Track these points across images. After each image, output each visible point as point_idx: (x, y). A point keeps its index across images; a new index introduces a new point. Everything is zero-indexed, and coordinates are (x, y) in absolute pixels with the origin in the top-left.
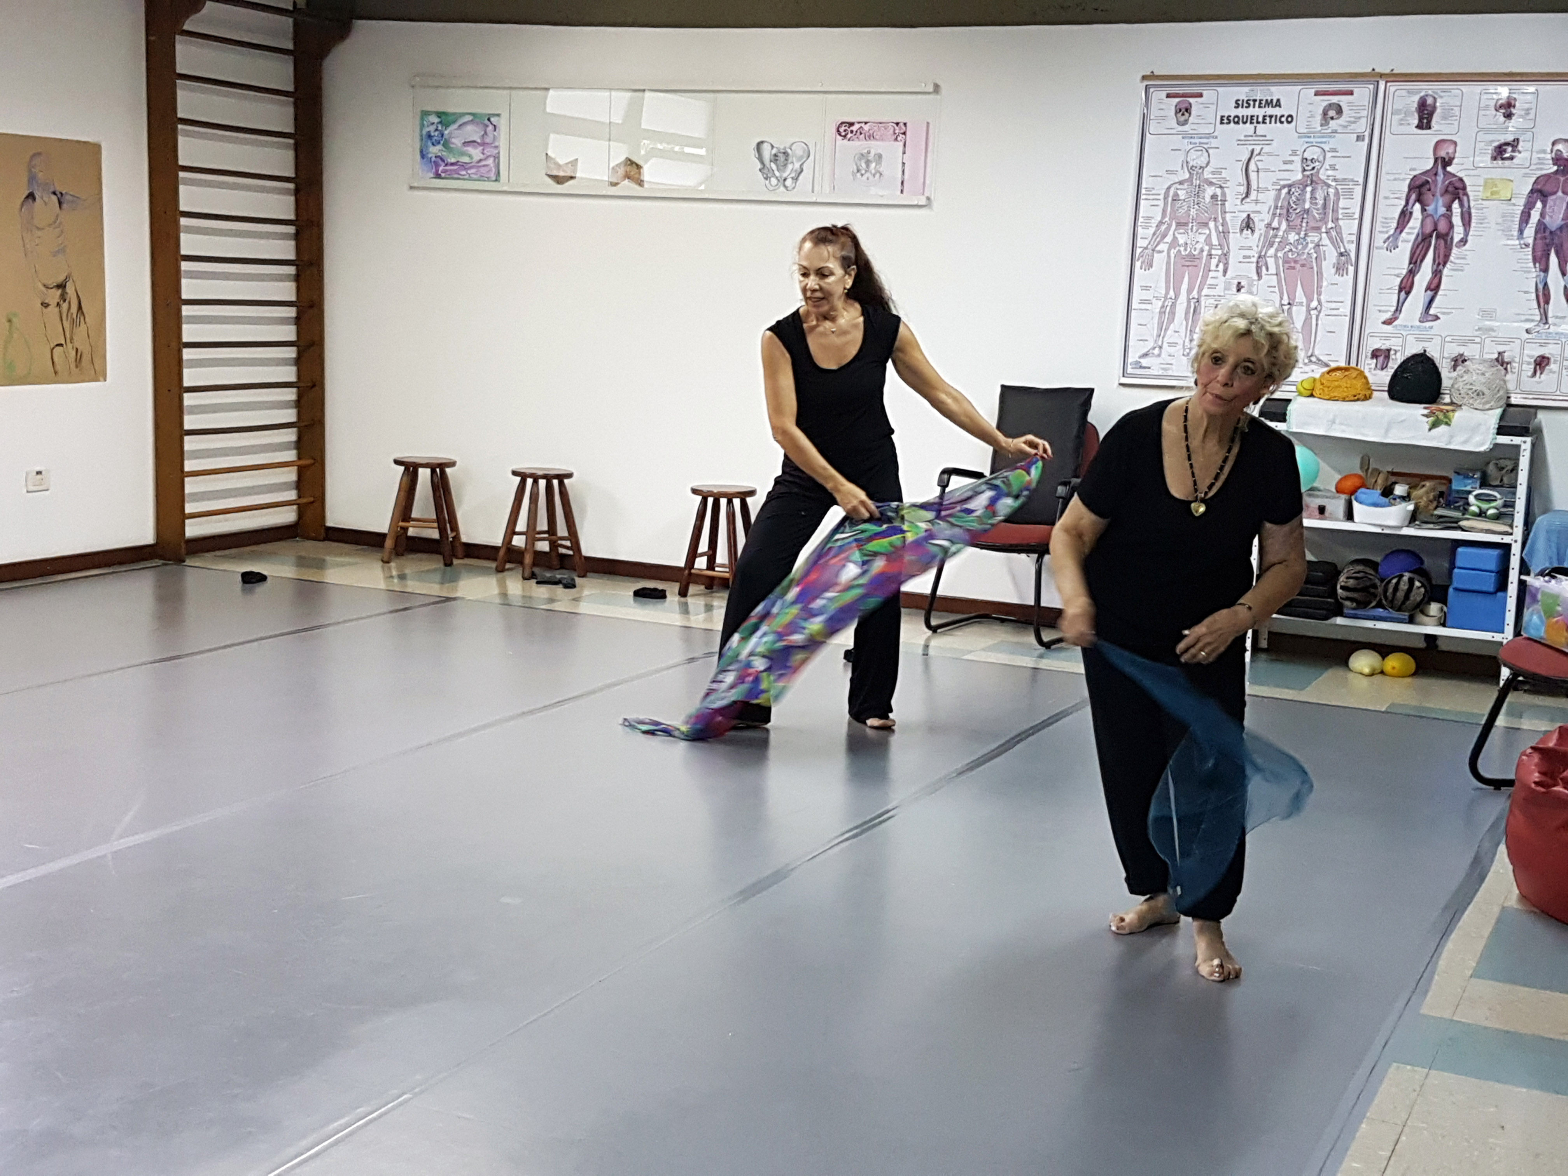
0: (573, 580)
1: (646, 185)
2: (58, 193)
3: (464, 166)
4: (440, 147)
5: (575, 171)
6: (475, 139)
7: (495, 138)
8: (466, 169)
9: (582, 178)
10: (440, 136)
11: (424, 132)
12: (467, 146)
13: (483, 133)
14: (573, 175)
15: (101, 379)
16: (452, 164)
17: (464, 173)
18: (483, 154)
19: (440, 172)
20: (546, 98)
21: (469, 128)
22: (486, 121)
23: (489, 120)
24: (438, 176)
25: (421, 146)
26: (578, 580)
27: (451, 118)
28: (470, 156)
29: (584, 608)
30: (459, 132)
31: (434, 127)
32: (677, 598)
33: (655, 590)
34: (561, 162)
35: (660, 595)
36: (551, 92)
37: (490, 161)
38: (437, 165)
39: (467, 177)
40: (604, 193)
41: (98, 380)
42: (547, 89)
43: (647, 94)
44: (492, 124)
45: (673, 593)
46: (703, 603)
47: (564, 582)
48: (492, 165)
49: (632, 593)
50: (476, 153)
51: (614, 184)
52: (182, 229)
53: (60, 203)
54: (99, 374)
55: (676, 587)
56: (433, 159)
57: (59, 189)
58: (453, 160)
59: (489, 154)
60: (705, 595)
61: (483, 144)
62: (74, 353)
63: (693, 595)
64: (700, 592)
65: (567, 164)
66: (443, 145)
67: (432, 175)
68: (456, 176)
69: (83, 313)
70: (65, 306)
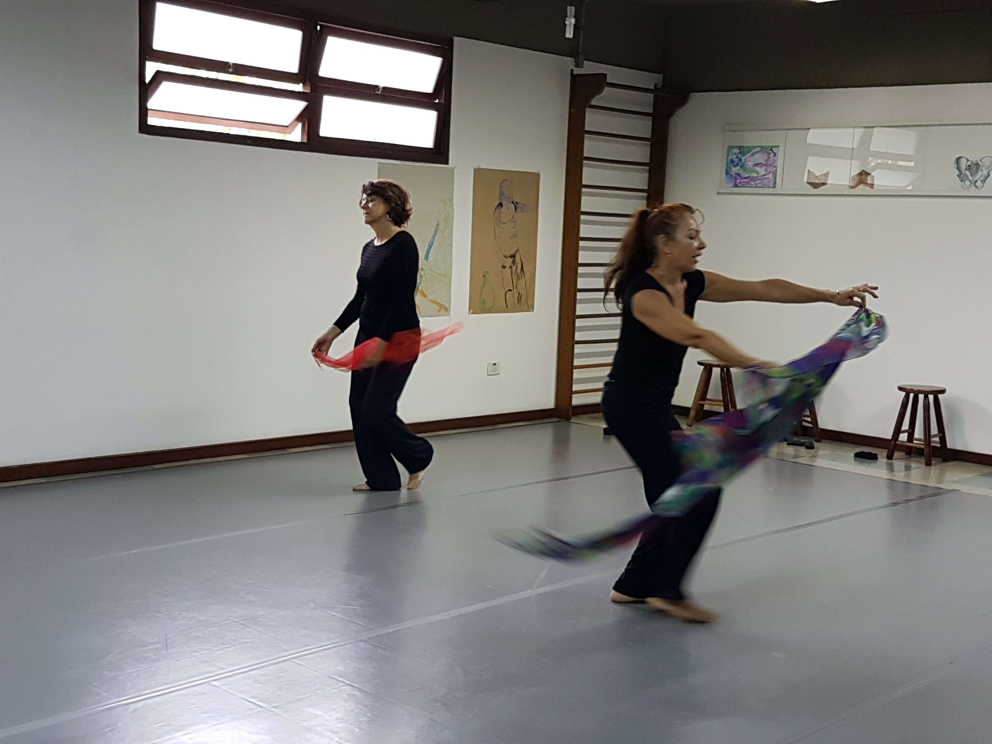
0: (812, 443)
1: (875, 187)
2: (515, 203)
3: (753, 179)
4: (738, 167)
5: (827, 180)
6: (761, 162)
7: (774, 161)
8: (754, 181)
9: (831, 184)
10: (739, 160)
11: (729, 159)
12: (756, 166)
13: (766, 158)
14: (825, 182)
15: (531, 310)
16: (746, 178)
17: (753, 183)
18: (766, 171)
19: (737, 183)
20: (807, 134)
21: (758, 156)
22: (770, 151)
23: (771, 150)
24: (736, 186)
25: (726, 168)
26: (816, 444)
27: (746, 150)
28: (757, 173)
29: (819, 462)
30: (752, 158)
31: (736, 155)
32: (885, 460)
33: (870, 453)
34: (818, 175)
35: (873, 457)
36: (811, 131)
37: (770, 176)
38: (736, 179)
39: (755, 185)
40: (846, 193)
41: (530, 311)
42: (809, 129)
43: (876, 129)
44: (773, 152)
45: (883, 457)
46: (903, 464)
47: (806, 444)
48: (771, 178)
49: (853, 455)
50: (762, 171)
51: (852, 187)
52: (581, 222)
53: (516, 209)
54: (530, 308)
55: (885, 453)
56: (734, 175)
57: (515, 200)
58: (746, 176)
59: (769, 171)
60: (905, 459)
61: (766, 165)
62: (517, 294)
63: (896, 459)
64: (902, 457)
65: (821, 176)
66: (741, 167)
67: (732, 186)
68: (748, 185)
69: (523, 272)
70: (514, 268)
